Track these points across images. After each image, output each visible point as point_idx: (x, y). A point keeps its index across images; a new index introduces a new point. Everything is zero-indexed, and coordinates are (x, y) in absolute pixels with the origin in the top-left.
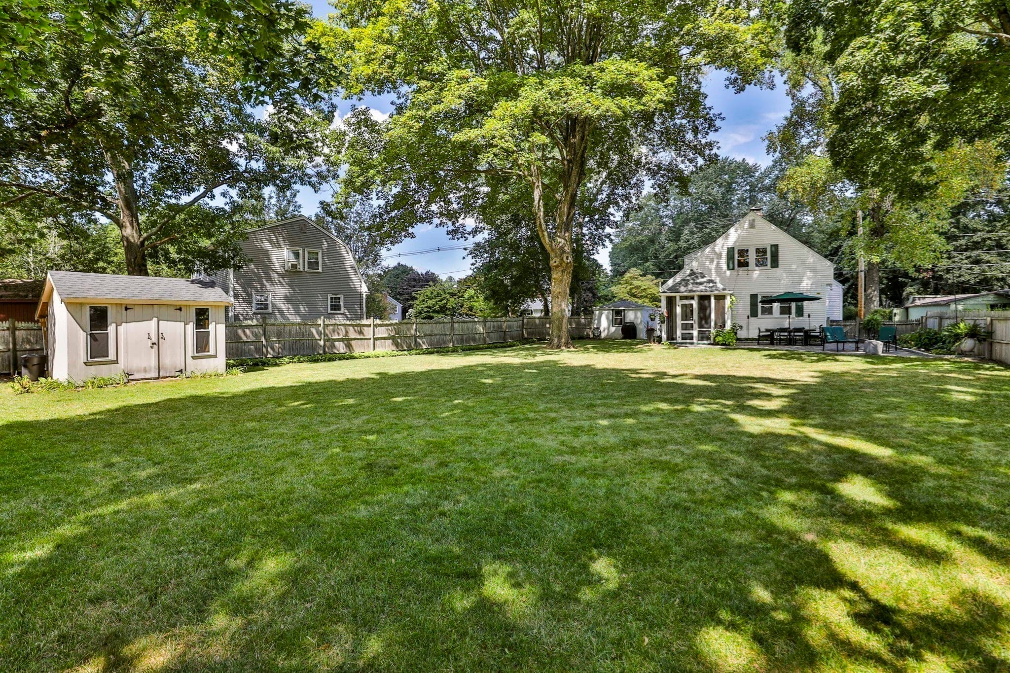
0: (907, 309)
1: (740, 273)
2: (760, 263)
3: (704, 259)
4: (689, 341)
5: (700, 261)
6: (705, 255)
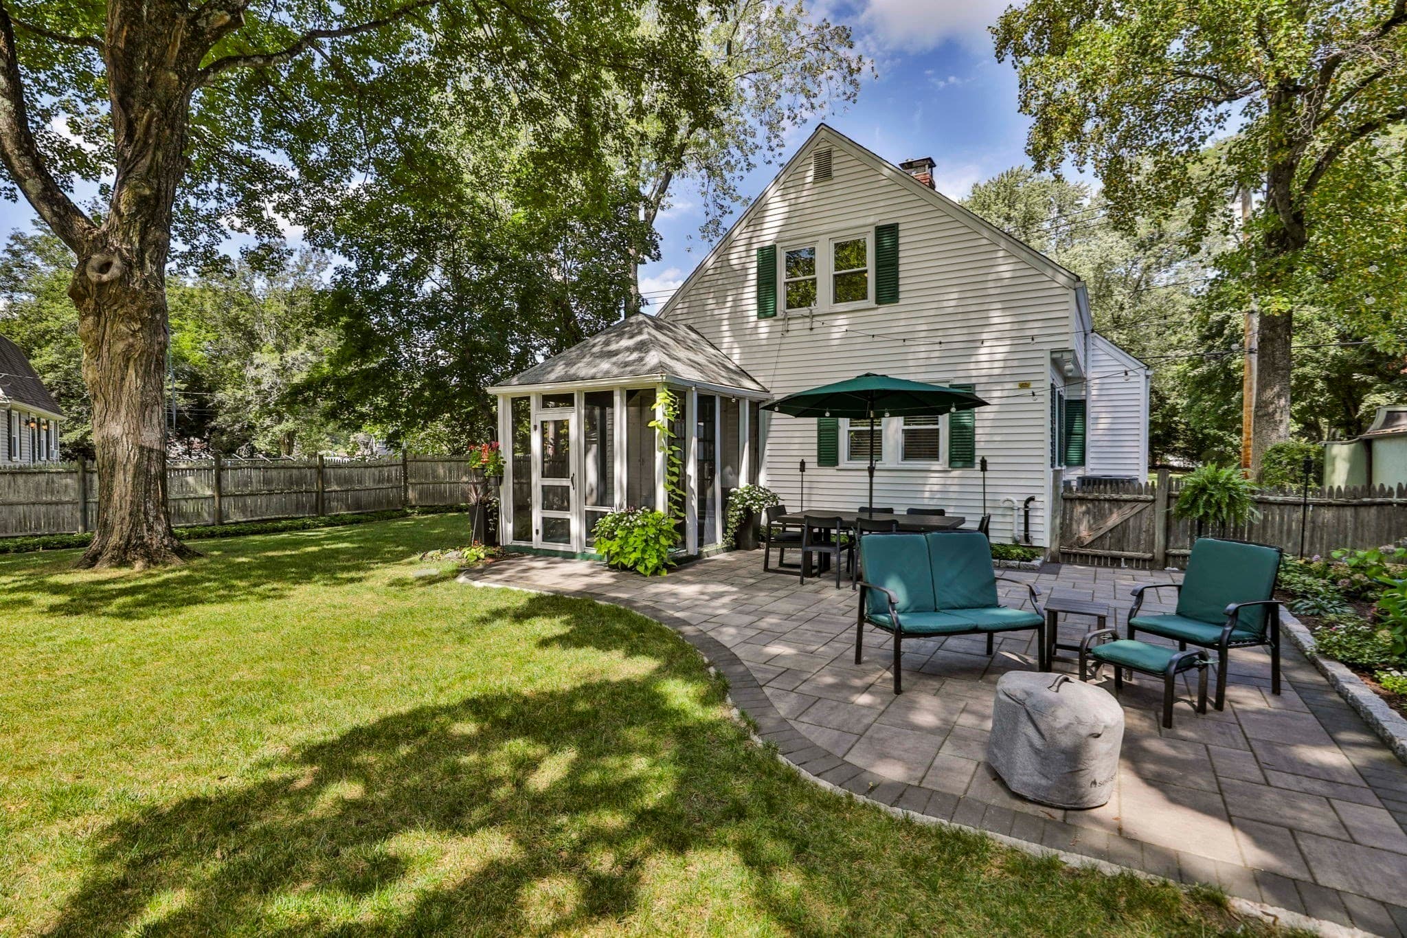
0: (1368, 444)
1: (795, 325)
2: (848, 287)
3: (702, 291)
4: (561, 547)
5: (693, 298)
6: (706, 279)
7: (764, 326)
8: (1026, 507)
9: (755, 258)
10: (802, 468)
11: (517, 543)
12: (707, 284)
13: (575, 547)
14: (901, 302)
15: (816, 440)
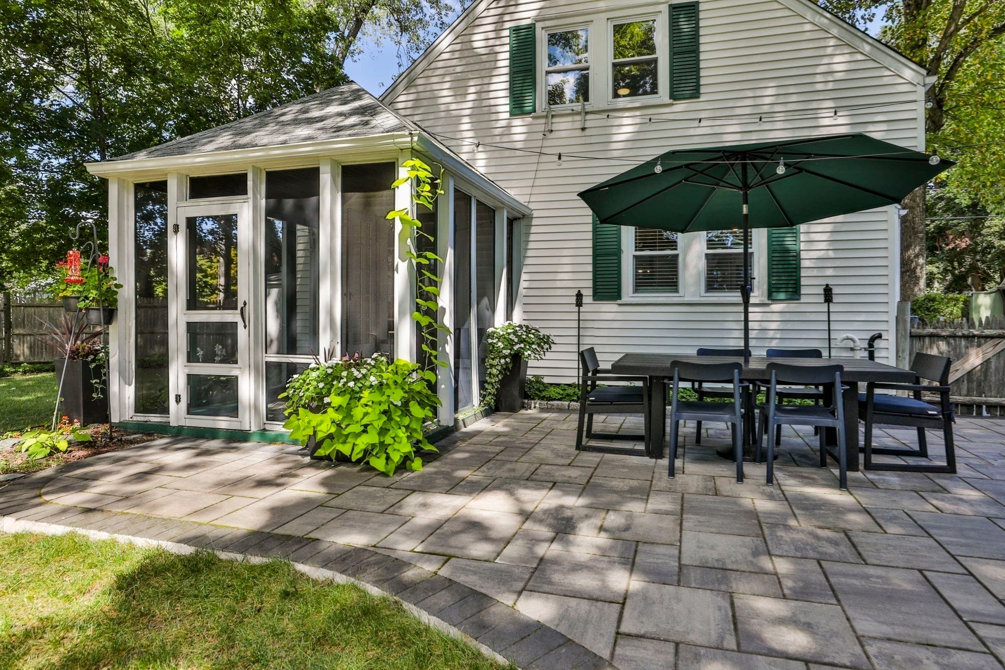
1: (561, 124)
3: (434, 80)
4: (223, 423)
5: (421, 88)
6: (440, 64)
7: (520, 127)
8: (871, 345)
9: (507, 40)
10: (579, 303)
11: (141, 418)
12: (439, 72)
13: (248, 421)
14: (702, 98)
15: (590, 268)
